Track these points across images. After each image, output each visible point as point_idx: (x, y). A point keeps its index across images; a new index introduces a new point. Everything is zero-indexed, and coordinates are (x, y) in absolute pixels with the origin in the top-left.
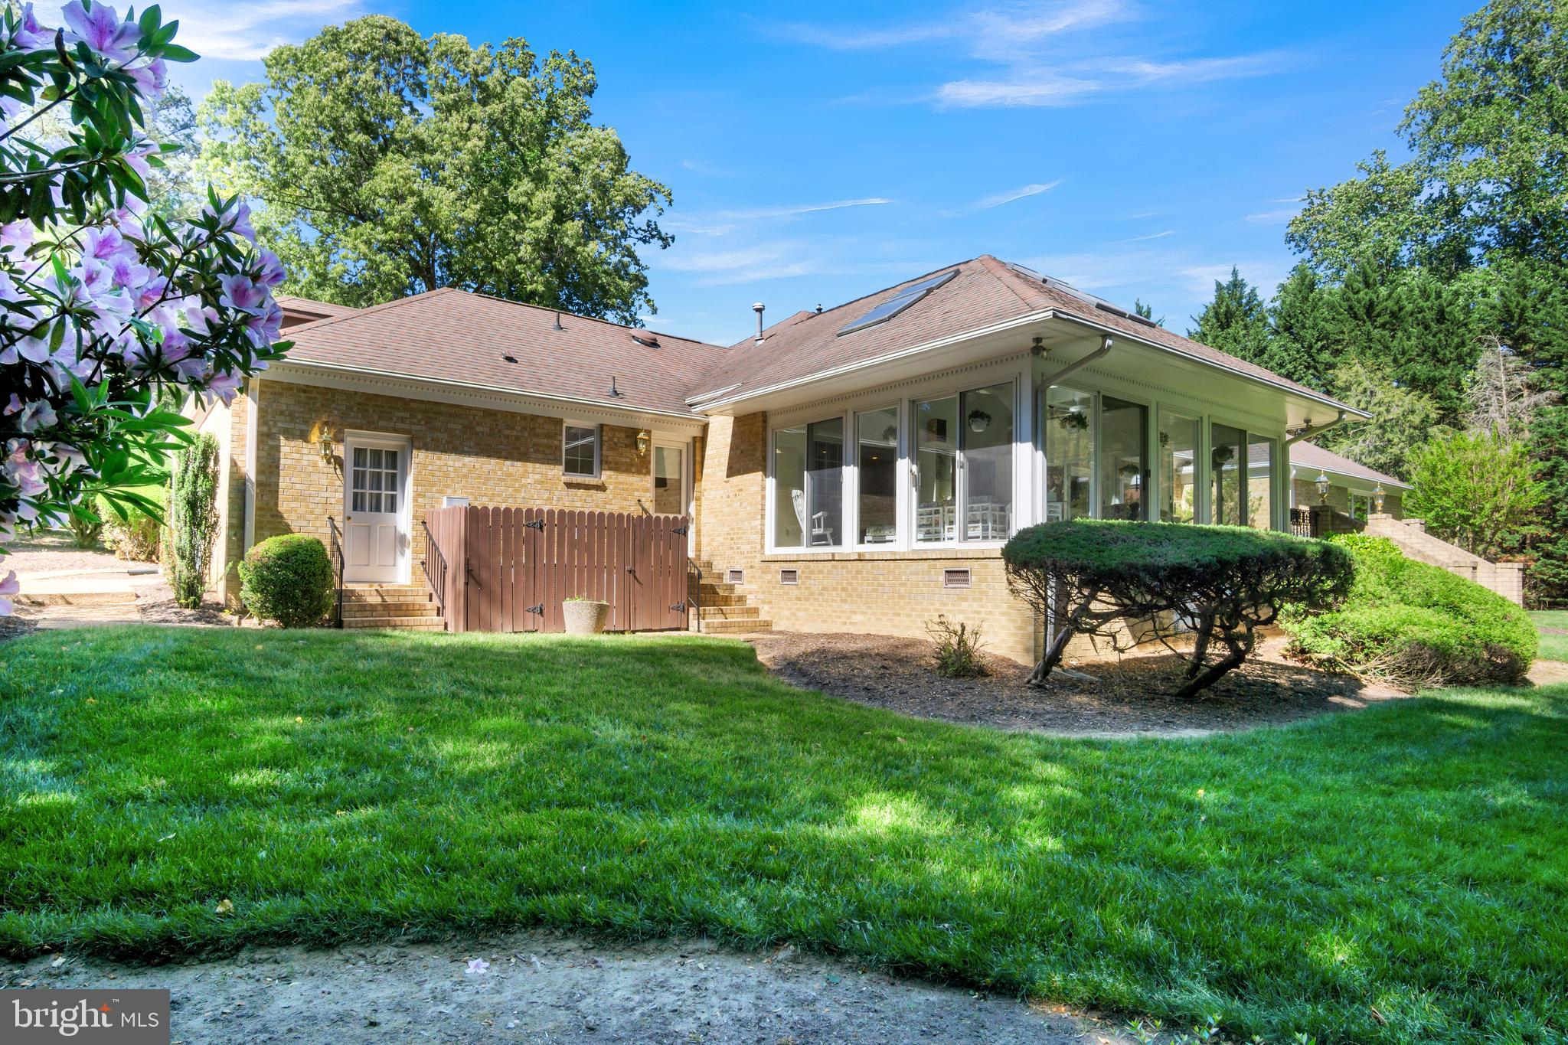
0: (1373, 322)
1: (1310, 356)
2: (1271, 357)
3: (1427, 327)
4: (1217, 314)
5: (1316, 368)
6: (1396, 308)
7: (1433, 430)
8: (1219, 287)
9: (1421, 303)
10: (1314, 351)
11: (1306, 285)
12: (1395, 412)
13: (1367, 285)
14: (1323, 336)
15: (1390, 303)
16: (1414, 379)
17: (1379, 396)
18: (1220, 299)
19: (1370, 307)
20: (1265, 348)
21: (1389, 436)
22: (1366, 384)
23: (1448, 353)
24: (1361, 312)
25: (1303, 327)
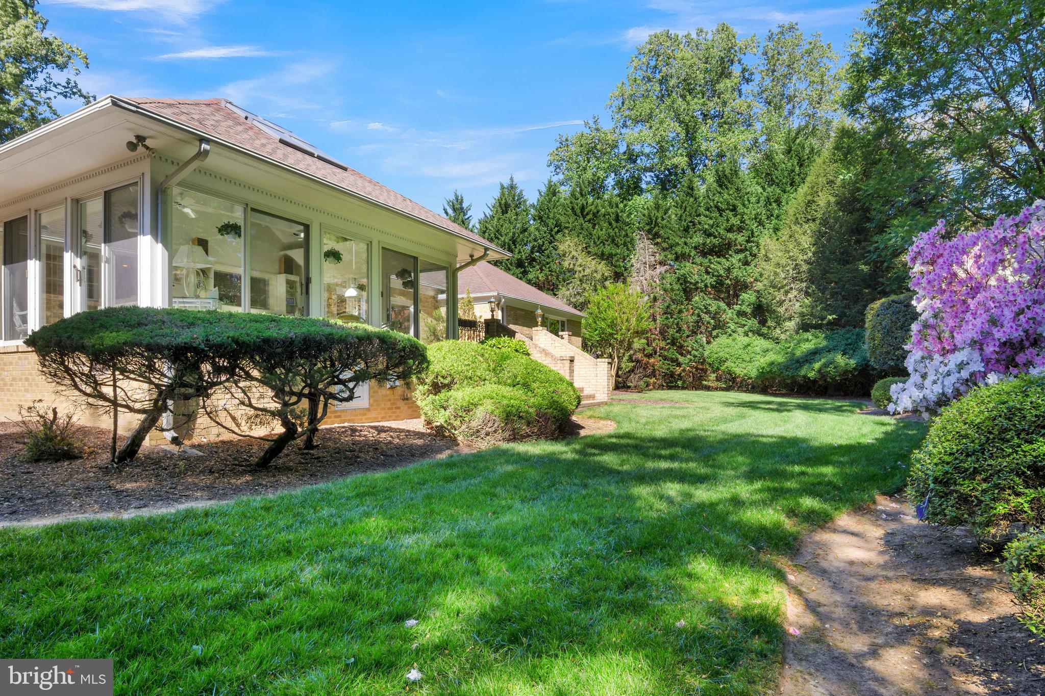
0: (584, 217)
1: (552, 236)
2: (530, 235)
3: (610, 224)
4: (500, 203)
6: (596, 211)
7: (607, 283)
8: (502, 187)
9: (609, 210)
10: (553, 233)
11: (552, 191)
12: (588, 271)
13: (582, 195)
14: (559, 225)
15: (593, 207)
16: (603, 254)
17: (580, 261)
18: (503, 194)
19: (583, 208)
20: (527, 229)
21: (584, 285)
22: (574, 253)
23: (620, 241)
24: (578, 211)
25: (548, 217)
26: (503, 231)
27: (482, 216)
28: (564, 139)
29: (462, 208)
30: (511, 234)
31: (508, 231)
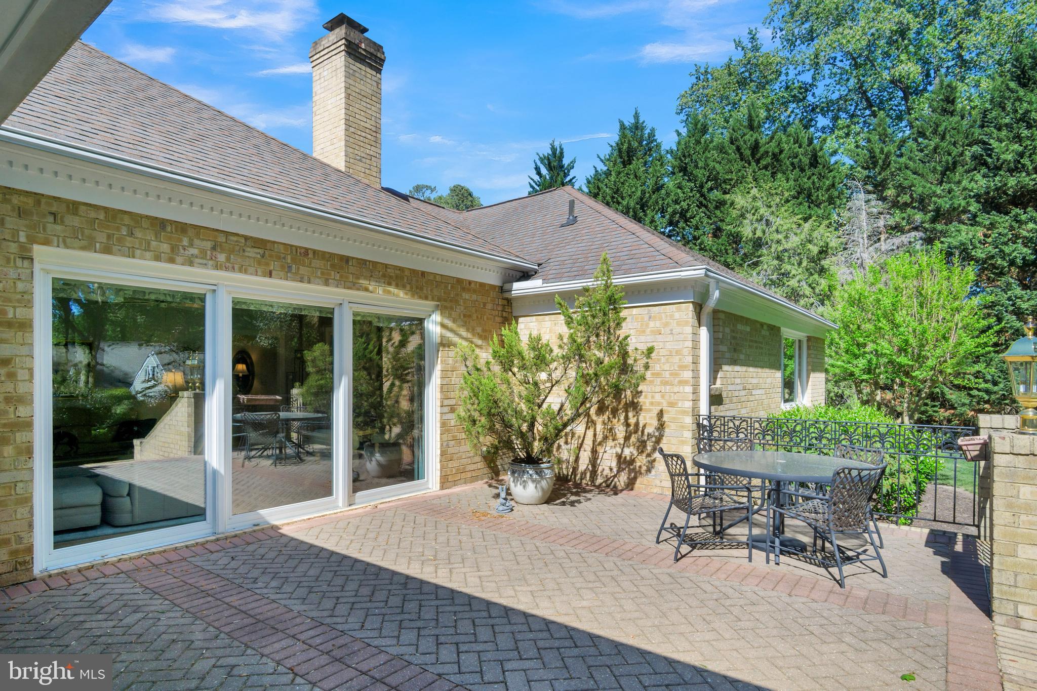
0: (758, 162)
1: (702, 195)
2: (668, 194)
3: (802, 171)
4: (620, 151)
5: (706, 207)
6: (777, 150)
8: (623, 127)
10: (705, 190)
11: (699, 129)
13: (752, 128)
14: (714, 177)
15: (772, 146)
18: (623, 136)
19: (755, 147)
20: (662, 186)
24: (748, 153)
25: (696, 167)
26: (626, 190)
27: (593, 172)
28: (702, 70)
29: (562, 167)
30: (639, 193)
31: (633, 190)
